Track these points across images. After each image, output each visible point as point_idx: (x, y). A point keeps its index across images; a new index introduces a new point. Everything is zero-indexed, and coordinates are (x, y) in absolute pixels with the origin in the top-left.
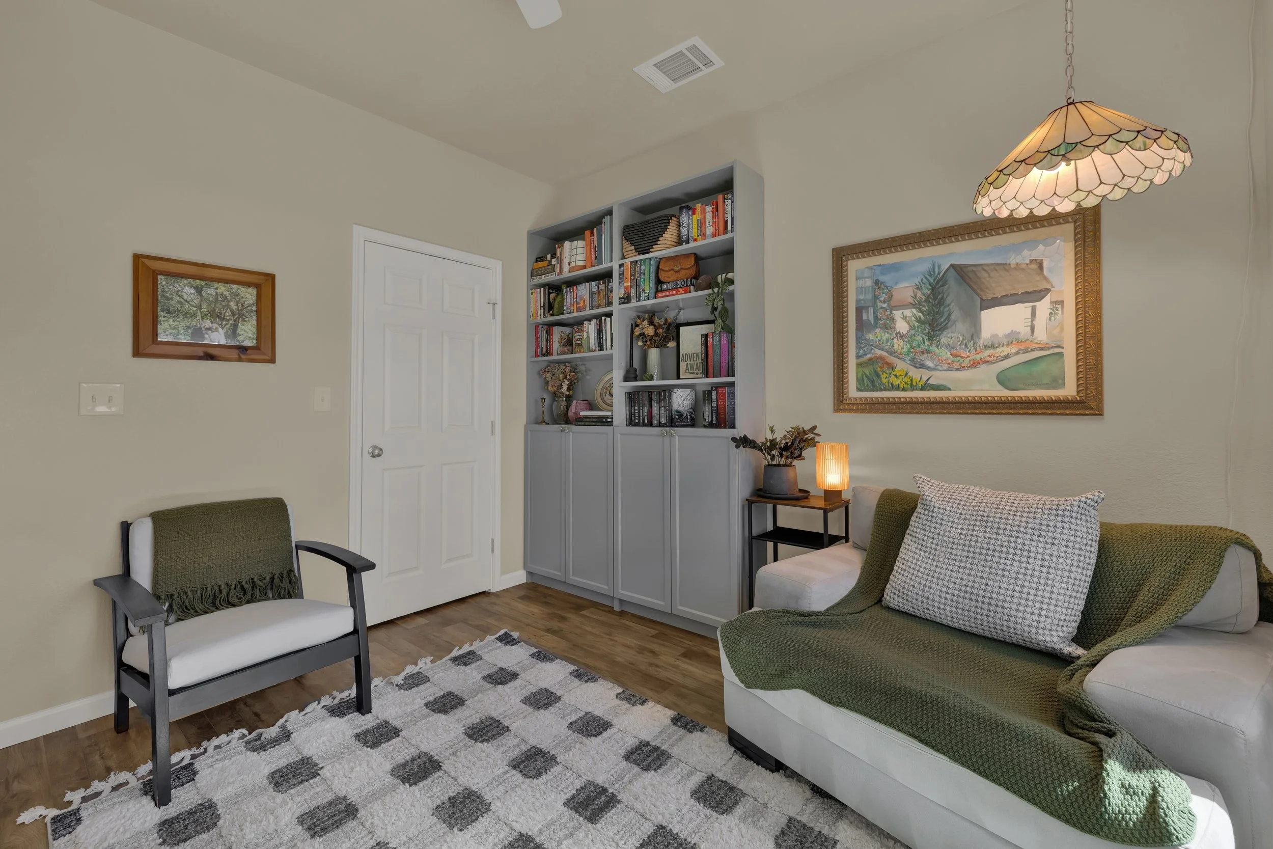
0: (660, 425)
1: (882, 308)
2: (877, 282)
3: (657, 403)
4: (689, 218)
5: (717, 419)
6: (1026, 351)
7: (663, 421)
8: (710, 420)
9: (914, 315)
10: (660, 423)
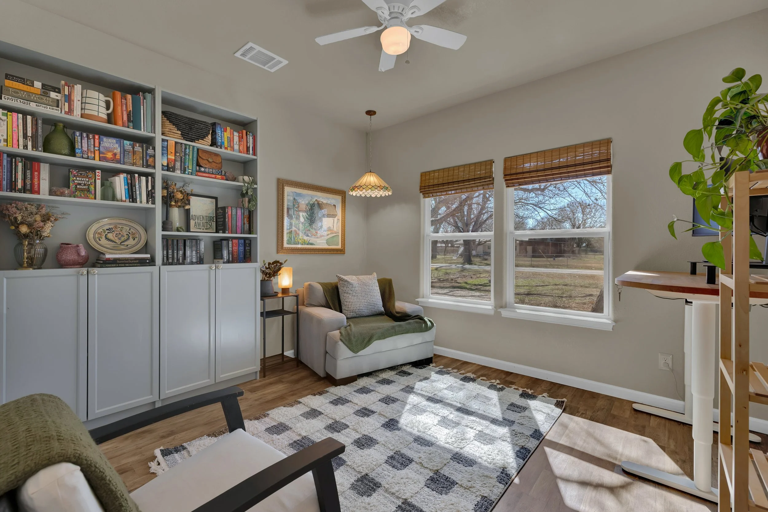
0: (192, 263)
1: (296, 210)
2: (294, 199)
3: (190, 248)
4: (222, 133)
5: (232, 258)
6: (332, 233)
7: (194, 260)
8: (227, 258)
9: (306, 216)
10: (192, 262)
